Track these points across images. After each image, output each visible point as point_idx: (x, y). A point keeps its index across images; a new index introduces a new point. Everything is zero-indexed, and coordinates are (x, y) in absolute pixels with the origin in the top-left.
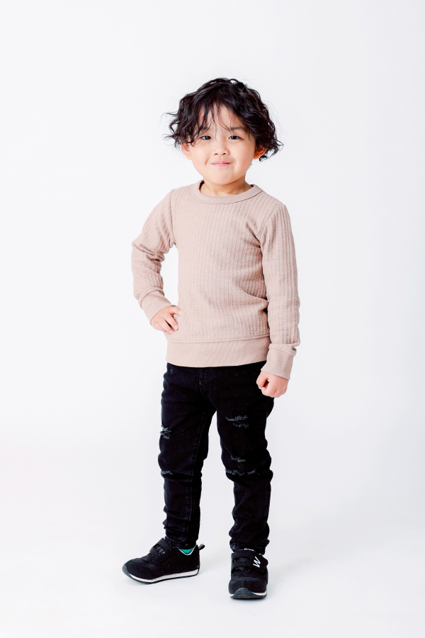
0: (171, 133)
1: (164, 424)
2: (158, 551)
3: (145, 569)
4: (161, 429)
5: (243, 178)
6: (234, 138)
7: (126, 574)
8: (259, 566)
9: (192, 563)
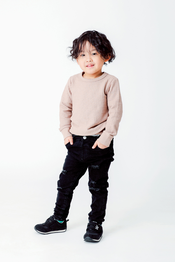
1: (64, 168)
2: (49, 221)
3: (43, 228)
4: (62, 170)
5: (101, 70)
6: (94, 54)
7: (35, 230)
8: (97, 229)
9: (63, 227)
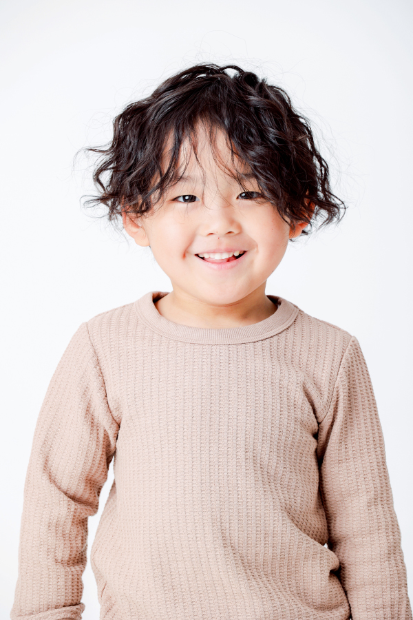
0: (98, 192)
6: (247, 196)
